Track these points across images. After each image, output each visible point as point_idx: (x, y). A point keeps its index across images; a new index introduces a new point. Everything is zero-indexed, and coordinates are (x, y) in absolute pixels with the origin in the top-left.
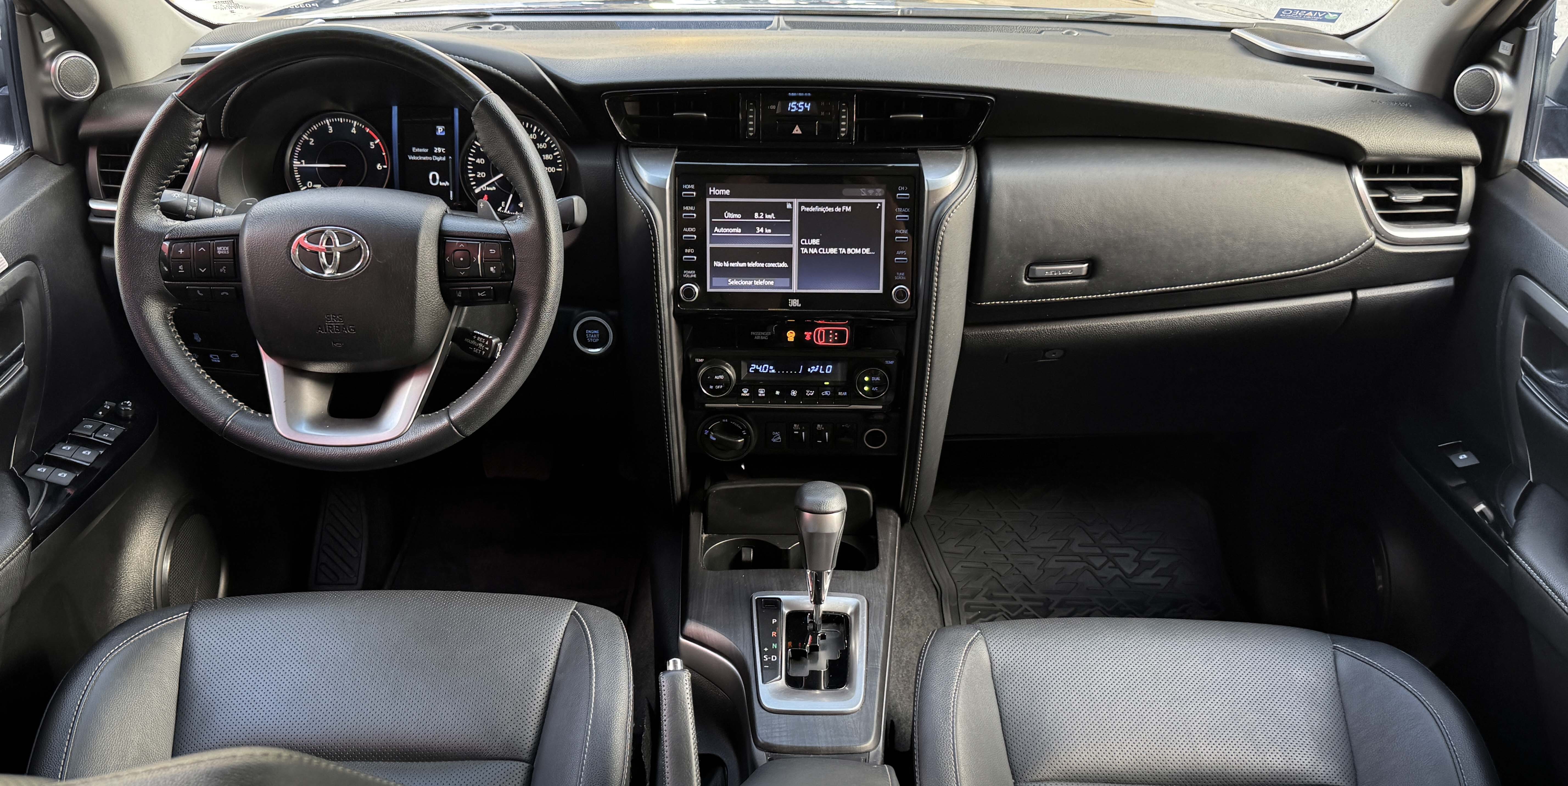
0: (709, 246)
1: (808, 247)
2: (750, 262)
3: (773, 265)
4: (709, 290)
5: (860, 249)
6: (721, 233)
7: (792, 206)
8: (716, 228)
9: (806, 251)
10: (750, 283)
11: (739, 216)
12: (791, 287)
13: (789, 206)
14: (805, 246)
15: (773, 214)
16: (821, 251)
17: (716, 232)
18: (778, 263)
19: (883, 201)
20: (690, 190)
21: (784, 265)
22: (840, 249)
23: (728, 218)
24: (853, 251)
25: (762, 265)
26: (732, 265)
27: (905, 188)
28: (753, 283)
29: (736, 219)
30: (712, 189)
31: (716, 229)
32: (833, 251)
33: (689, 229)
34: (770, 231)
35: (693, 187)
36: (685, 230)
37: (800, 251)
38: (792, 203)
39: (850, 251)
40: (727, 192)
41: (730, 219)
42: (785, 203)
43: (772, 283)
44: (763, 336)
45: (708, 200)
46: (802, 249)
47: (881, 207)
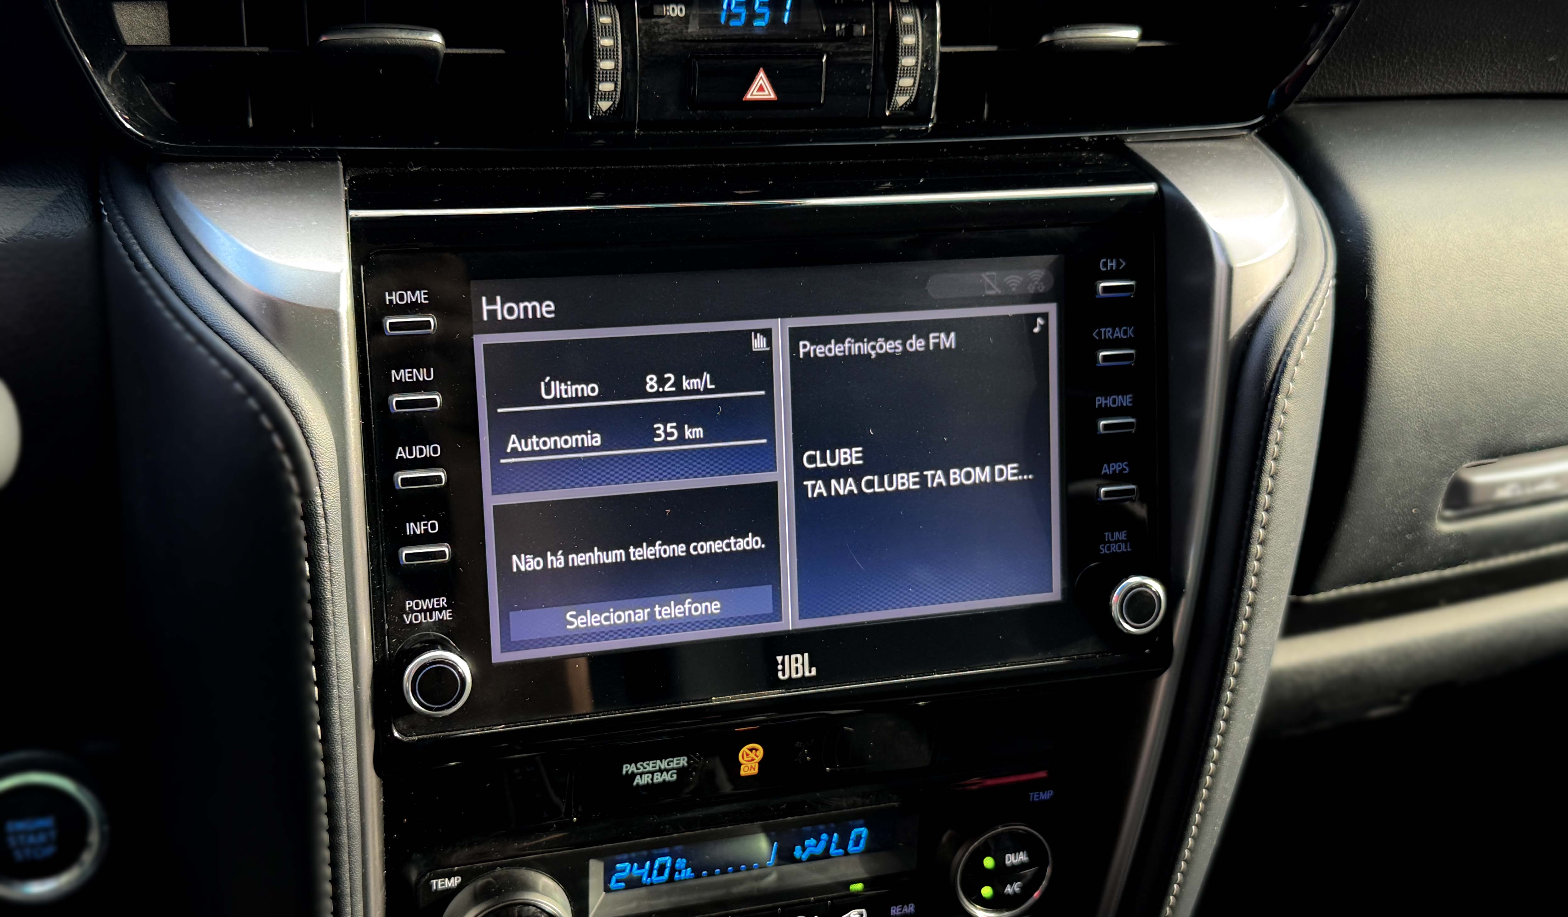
0: (491, 501)
1: (826, 475)
2: (638, 545)
3: (717, 546)
4: (498, 656)
5: (987, 469)
6: (533, 453)
7: (769, 343)
8: (513, 437)
9: (820, 488)
10: (641, 615)
11: (590, 389)
12: (777, 615)
13: (759, 344)
14: (816, 474)
15: (707, 376)
16: (870, 484)
17: (515, 453)
18: (732, 540)
19: (1051, 308)
20: (413, 308)
21: (752, 542)
22: (929, 473)
23: (555, 401)
24: (968, 476)
25: (679, 550)
26: (579, 560)
27: (1119, 264)
28: (652, 615)
29: (584, 399)
30: (492, 301)
31: (514, 442)
32: (905, 481)
33: (416, 450)
34: (699, 432)
35: (421, 296)
36: (401, 453)
37: (800, 490)
38: (767, 333)
39: (957, 477)
40: (546, 309)
41: (562, 401)
42: (746, 336)
43: (714, 607)
44: (661, 771)
45: (480, 341)
46: (809, 483)
47: (1045, 328)
